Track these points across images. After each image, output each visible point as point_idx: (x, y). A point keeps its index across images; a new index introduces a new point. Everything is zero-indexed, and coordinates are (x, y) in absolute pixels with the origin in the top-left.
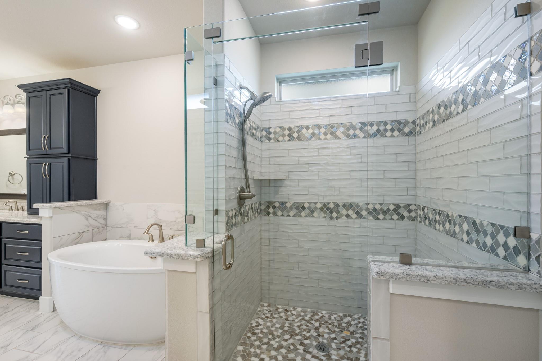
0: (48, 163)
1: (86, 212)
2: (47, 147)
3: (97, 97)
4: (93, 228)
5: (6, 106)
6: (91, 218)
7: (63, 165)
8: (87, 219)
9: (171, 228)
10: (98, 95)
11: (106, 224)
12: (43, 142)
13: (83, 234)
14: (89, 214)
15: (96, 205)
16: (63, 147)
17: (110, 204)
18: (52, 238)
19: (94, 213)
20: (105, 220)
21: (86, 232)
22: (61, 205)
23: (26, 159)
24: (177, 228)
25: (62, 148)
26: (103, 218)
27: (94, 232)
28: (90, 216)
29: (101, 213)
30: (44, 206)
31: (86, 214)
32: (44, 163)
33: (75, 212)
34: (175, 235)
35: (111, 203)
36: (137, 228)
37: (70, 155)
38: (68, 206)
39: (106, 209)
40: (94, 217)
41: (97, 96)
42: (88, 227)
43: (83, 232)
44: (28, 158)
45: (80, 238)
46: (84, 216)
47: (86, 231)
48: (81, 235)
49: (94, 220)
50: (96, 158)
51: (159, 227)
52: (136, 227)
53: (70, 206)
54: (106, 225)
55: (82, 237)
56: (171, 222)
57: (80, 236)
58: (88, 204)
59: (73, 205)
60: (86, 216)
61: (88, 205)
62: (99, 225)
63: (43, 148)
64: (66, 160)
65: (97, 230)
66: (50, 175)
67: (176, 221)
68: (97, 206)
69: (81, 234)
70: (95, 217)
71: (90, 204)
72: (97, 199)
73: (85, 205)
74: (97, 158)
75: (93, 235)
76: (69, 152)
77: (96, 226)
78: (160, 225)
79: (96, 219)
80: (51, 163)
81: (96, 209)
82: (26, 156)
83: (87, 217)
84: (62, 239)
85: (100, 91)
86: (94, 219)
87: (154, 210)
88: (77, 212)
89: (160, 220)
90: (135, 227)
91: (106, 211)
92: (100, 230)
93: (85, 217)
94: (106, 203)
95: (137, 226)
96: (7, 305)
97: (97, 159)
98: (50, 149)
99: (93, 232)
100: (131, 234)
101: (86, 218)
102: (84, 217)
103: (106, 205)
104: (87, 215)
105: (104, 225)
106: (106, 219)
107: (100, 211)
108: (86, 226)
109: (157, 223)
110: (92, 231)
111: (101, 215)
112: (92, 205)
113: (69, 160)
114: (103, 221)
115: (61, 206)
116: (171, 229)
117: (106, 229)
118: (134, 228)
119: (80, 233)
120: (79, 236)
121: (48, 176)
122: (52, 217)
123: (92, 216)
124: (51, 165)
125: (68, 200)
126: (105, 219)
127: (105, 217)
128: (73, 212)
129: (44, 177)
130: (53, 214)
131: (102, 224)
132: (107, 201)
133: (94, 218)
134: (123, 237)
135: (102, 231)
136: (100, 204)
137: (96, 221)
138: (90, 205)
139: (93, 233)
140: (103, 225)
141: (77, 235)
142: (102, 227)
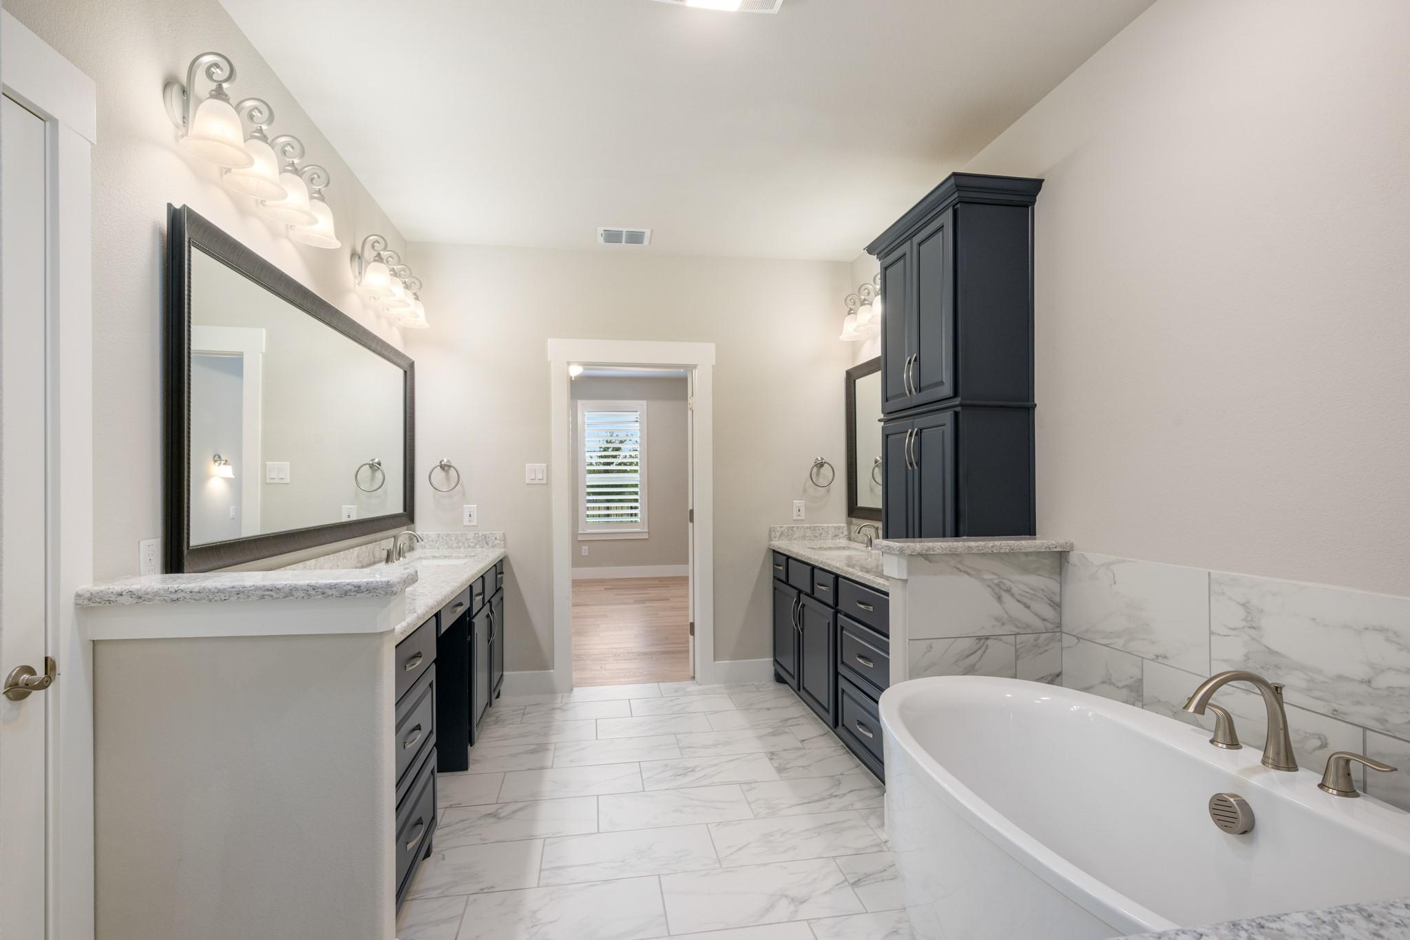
0: (916, 429)
1: (996, 577)
2: (913, 389)
3: (1034, 205)
4: (1017, 630)
5: (863, 307)
6: (1012, 595)
7: (943, 432)
8: (999, 599)
9: (1337, 707)
10: (1037, 197)
11: (1061, 624)
12: (908, 375)
13: (989, 642)
14: (1005, 581)
15: (1027, 554)
16: (944, 380)
17: (1073, 557)
18: (907, 640)
19: (1023, 582)
20: (1055, 609)
21: (996, 639)
22: (926, 548)
23: (882, 423)
24: (1382, 721)
25: (941, 383)
26: (1048, 601)
27: (1022, 643)
28: (1008, 591)
29: (1042, 582)
30: (889, 547)
31: (996, 581)
32: (910, 431)
33: (965, 572)
34: (1364, 757)
35: (1074, 552)
36: (1165, 661)
37: (957, 401)
38: (944, 552)
39: (1059, 570)
40: (1020, 595)
41: (1033, 203)
42: (1003, 624)
43: (987, 638)
44: (886, 421)
45: (980, 652)
46: (989, 586)
47: (997, 637)
48: (982, 646)
49: (1021, 606)
50: (1030, 404)
51: (1269, 695)
52: (1160, 660)
53: (949, 552)
54: (1059, 625)
55: (984, 652)
56: (1340, 678)
57: (980, 648)
58: (1002, 551)
59: (959, 550)
60: (997, 590)
61: (999, 553)
62: (1038, 624)
63: (907, 392)
64: (947, 417)
65: (1033, 637)
66: (919, 464)
67: (1369, 682)
68: (1030, 558)
69: (982, 642)
70: (1024, 593)
71: (1008, 551)
72: (1035, 534)
73: (993, 553)
74: (1034, 401)
75: (1016, 651)
76: (956, 394)
77: (1028, 626)
78: (1270, 682)
79: (1025, 600)
80: (921, 430)
81: (1025, 570)
82: (882, 416)
83: (1000, 591)
84: (931, 647)
85: (1043, 180)
86: (1019, 601)
87: (1244, 605)
88: (970, 571)
89: (1272, 652)
90: (1157, 656)
91: (1058, 578)
92: (1039, 638)
93: (993, 590)
94: (1060, 553)
95: (1165, 657)
96: (841, 774)
97: (1036, 405)
98: (920, 392)
99: (1018, 642)
100: (1141, 681)
101: (996, 593)
102: (988, 588)
103: (1060, 559)
104: (998, 585)
105: (1053, 626)
106: (1060, 607)
107: (1039, 575)
108: (997, 619)
109: (1252, 668)
110: (1015, 637)
111: (1043, 590)
112: (1012, 554)
113: (956, 414)
114: (1049, 613)
115: (927, 551)
116: (1335, 715)
117: (1061, 640)
118: (1153, 660)
119: (979, 638)
120: (978, 646)
121: (917, 465)
122: (906, 581)
123: (1014, 590)
124: (921, 432)
125: (953, 534)
126: (1057, 606)
127: (1057, 599)
128: (961, 571)
129: (910, 468)
130: (909, 573)
131: (1044, 620)
132: (1061, 546)
133: (1019, 598)
134: (1114, 684)
135: (1047, 645)
136: (1038, 553)
137: (1028, 607)
138: (1006, 553)
139: (1018, 647)
140: (1050, 626)
141: (967, 644)
142: (1046, 629)
